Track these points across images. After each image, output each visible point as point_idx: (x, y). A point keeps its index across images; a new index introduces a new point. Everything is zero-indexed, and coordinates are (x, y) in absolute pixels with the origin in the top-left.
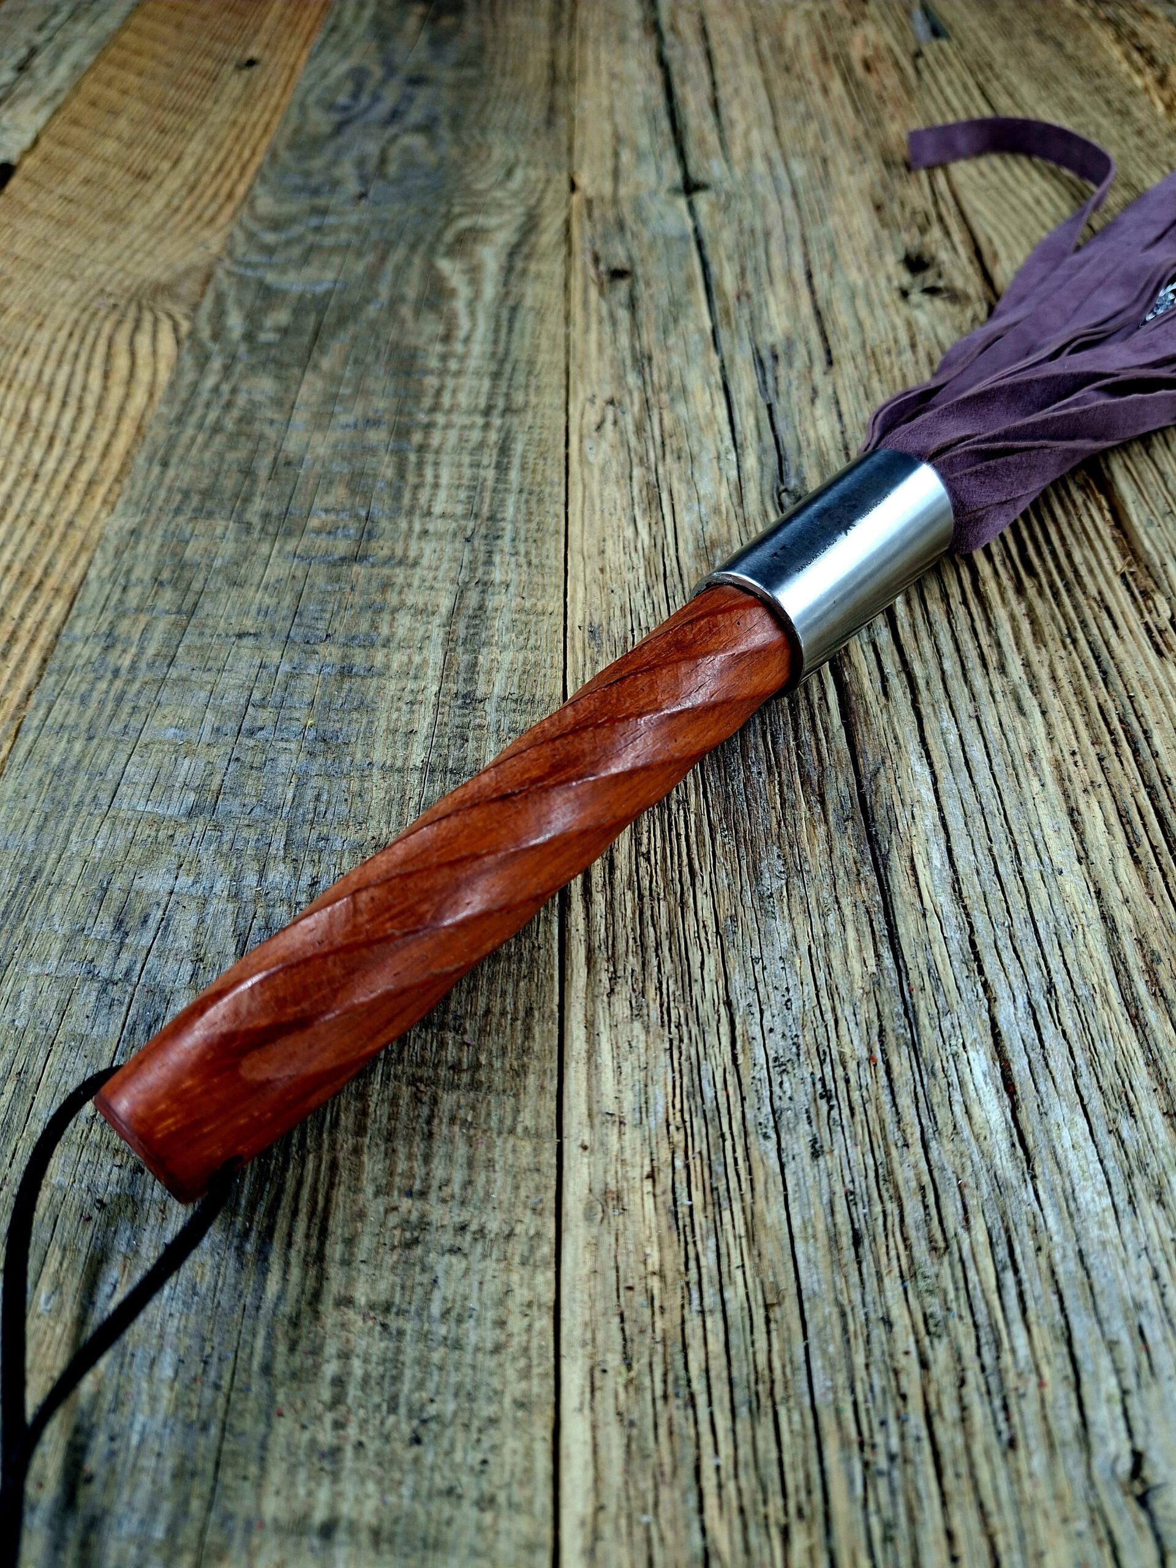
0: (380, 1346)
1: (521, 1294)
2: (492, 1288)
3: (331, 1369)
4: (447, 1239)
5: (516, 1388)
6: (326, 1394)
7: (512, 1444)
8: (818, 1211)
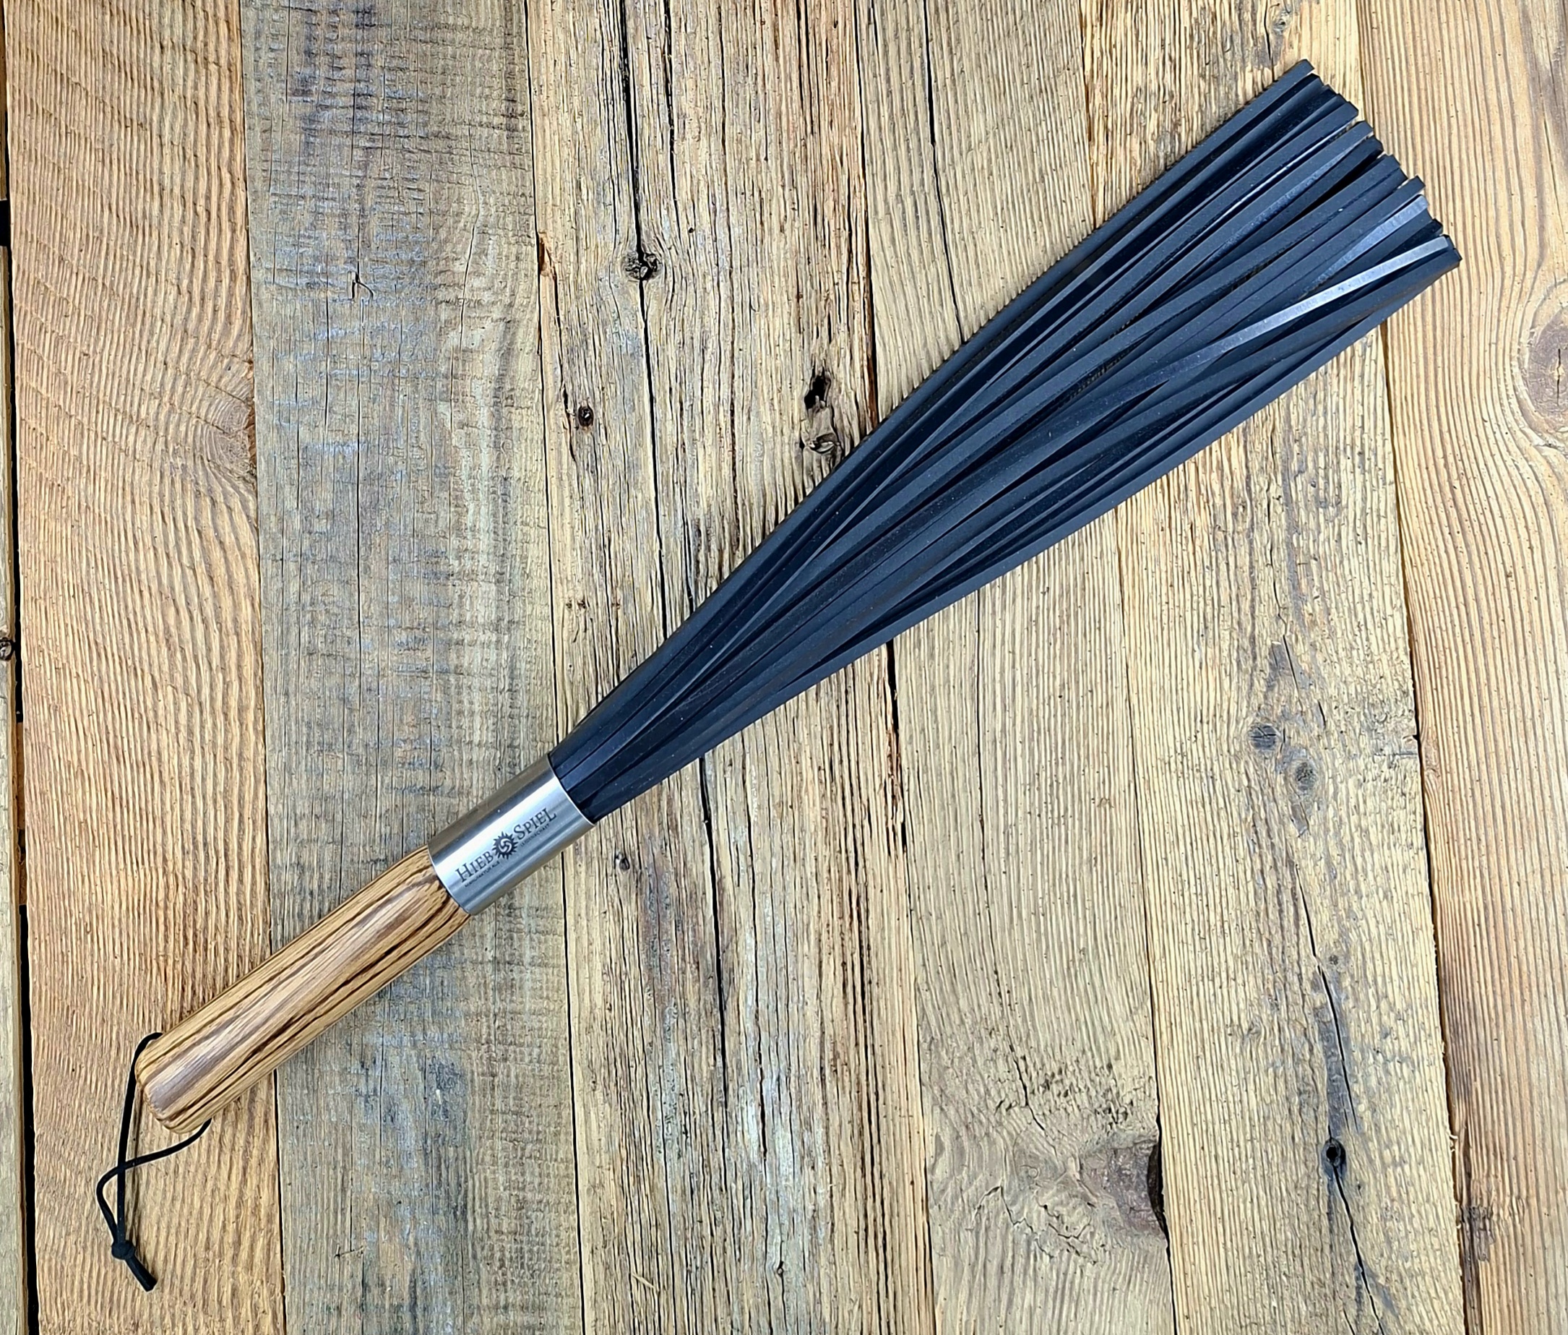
0: (514, 1246)
1: (565, 1224)
2: (553, 1223)
3: (498, 1255)
4: (535, 1206)
5: (565, 1258)
6: (498, 1264)
7: (566, 1276)
8: (679, 1180)
